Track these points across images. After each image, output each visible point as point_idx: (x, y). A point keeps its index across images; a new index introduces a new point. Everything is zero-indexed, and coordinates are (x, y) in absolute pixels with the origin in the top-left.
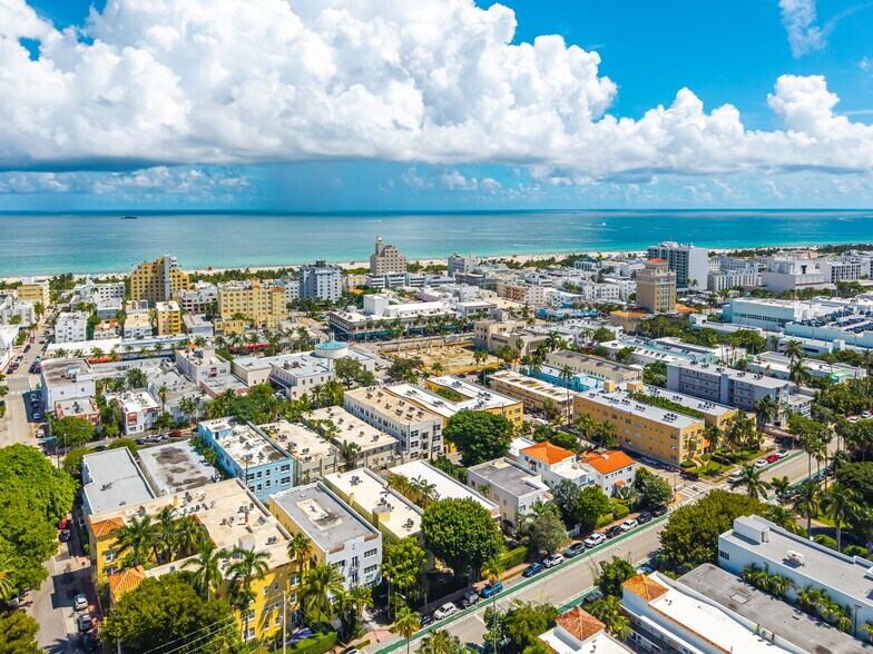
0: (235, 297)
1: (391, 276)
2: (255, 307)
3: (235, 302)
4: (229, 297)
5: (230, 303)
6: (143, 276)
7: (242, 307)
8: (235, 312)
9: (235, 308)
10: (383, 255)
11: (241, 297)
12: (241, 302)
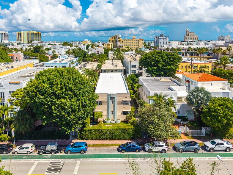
0: (127, 42)
1: (190, 41)
2: (133, 45)
3: (127, 43)
4: (125, 41)
5: (125, 43)
6: (112, 40)
7: (129, 45)
8: (127, 46)
9: (127, 45)
10: (188, 35)
11: (129, 41)
12: (129, 43)
